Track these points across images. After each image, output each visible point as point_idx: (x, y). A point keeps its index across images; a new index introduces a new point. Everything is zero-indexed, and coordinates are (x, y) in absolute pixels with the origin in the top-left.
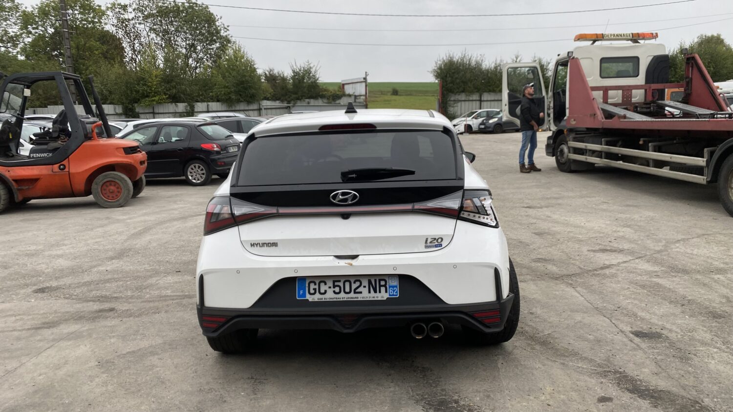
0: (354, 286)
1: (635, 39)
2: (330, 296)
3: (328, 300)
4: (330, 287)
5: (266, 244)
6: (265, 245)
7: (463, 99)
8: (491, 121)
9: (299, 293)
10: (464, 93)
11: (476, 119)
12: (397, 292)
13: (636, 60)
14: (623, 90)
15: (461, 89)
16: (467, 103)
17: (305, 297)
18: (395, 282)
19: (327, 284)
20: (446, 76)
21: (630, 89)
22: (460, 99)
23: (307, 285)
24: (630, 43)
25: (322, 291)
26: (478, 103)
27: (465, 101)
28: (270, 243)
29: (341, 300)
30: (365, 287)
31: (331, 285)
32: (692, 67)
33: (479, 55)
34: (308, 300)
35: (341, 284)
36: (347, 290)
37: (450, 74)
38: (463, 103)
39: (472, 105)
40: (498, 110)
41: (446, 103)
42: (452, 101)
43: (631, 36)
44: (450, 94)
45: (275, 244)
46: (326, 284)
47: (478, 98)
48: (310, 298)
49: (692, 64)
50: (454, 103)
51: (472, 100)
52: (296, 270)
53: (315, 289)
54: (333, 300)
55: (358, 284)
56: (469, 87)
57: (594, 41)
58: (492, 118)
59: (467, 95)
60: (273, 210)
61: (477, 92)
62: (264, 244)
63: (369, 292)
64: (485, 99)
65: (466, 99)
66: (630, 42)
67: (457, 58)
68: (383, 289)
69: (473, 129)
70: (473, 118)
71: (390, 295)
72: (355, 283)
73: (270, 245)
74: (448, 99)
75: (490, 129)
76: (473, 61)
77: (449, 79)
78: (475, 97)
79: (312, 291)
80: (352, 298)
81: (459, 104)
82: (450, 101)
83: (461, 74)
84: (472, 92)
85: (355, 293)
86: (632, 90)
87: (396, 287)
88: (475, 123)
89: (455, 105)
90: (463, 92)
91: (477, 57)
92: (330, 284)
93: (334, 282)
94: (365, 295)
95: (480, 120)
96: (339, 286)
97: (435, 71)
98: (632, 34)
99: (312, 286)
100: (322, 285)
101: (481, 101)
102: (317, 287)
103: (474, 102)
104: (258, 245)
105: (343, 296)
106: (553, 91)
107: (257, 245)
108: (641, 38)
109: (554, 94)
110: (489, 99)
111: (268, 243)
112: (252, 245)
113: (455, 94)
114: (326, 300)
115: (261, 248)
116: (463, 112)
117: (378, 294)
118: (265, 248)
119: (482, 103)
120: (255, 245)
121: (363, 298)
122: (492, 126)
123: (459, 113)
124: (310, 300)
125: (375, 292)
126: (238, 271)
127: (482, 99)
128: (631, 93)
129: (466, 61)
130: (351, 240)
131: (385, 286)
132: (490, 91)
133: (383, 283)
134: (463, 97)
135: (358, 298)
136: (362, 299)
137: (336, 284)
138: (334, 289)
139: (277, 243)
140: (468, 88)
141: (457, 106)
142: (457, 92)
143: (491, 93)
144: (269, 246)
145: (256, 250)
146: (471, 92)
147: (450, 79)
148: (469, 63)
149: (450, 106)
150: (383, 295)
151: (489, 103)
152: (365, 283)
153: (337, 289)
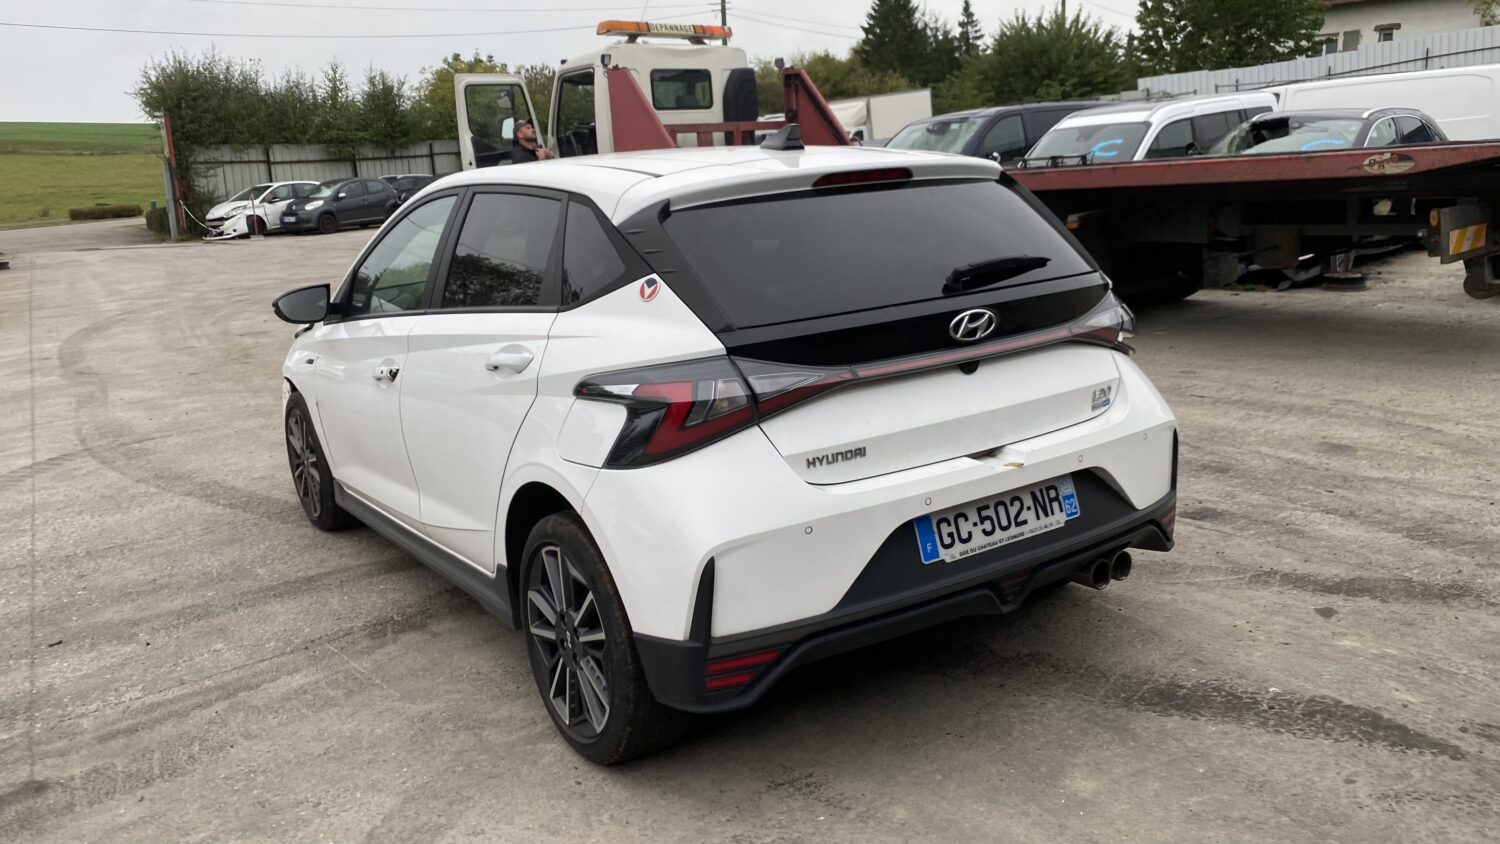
0: (1013, 511)
1: (697, 37)
2: (980, 542)
3: (978, 552)
4: (975, 524)
5: (841, 453)
6: (840, 457)
7: (227, 159)
8: (309, 207)
9: (925, 549)
10: (227, 146)
11: (270, 202)
12: (1075, 508)
13: (704, 76)
14: (698, 133)
15: (220, 137)
16: (237, 167)
17: (938, 556)
18: (1068, 489)
19: (969, 517)
20: (179, 106)
21: (708, 129)
22: (220, 159)
23: (936, 530)
24: (686, 44)
25: (965, 536)
26: (263, 167)
27: (231, 162)
28: (851, 451)
29: (999, 545)
30: (1029, 508)
31: (977, 520)
32: (796, 92)
33: (246, 60)
34: (943, 561)
35: (990, 512)
36: (1004, 523)
37: (187, 102)
38: (228, 168)
39: (251, 173)
40: (317, 183)
41: (187, 169)
42: (201, 163)
43: (692, 30)
44: (195, 147)
45: (860, 452)
46: (967, 520)
47: (262, 158)
48: (946, 555)
49: (796, 85)
50: (209, 169)
51: (249, 162)
52: (928, 501)
53: (951, 535)
54: (986, 549)
55: (1017, 504)
56: (239, 132)
57: (633, 38)
58: (308, 200)
59: (236, 151)
60: (842, 373)
61: (258, 143)
62: (837, 454)
63: (1038, 518)
64: (278, 159)
65: (234, 159)
66: (687, 42)
67: (195, 64)
68: (1055, 505)
69: (268, 225)
70: (263, 201)
71: (1068, 515)
72: (1012, 505)
73: (849, 455)
74: (191, 159)
75: (311, 225)
76: (236, 75)
77: (187, 113)
78: (255, 154)
79: (947, 541)
80: (1015, 537)
81: (219, 171)
82: (196, 162)
83: (214, 102)
84: (247, 144)
85: (1018, 524)
86: (711, 133)
87: (1072, 496)
88: (271, 212)
89: (211, 172)
90: (225, 142)
91: (243, 65)
92: (974, 517)
93: (980, 510)
94: (1035, 525)
95: (282, 205)
96: (989, 518)
97: (142, 93)
98: (694, 26)
99: (945, 529)
100: (961, 521)
101: (268, 163)
102: (953, 529)
103: (254, 166)
104: (825, 461)
105: (1000, 538)
106: (557, 134)
107: (821, 461)
108: (708, 35)
109: (559, 140)
110: (287, 159)
111: (847, 452)
112: (811, 463)
113: (207, 148)
114: (974, 553)
115: (830, 466)
116: (230, 187)
117: (1051, 519)
118: (841, 464)
119: (272, 167)
120: (817, 463)
121: (1032, 531)
122: (315, 217)
123: (222, 192)
124: (948, 560)
125: (1047, 515)
126: (809, 529)
127: (272, 159)
128: (712, 137)
129: (219, 70)
130: (994, 415)
131: (1056, 499)
132: (287, 141)
133: (1053, 494)
134: (226, 153)
135: (1022, 534)
136: (1030, 535)
137: (985, 513)
138: (983, 527)
139: (864, 448)
140: (236, 134)
141: (215, 175)
142: (212, 143)
143: (292, 146)
144: (847, 459)
145: (821, 473)
146: (243, 144)
147: (190, 112)
148: (226, 78)
149: (198, 175)
150: (1058, 519)
151: (287, 167)
152: (1028, 501)
153: (988, 526)
